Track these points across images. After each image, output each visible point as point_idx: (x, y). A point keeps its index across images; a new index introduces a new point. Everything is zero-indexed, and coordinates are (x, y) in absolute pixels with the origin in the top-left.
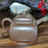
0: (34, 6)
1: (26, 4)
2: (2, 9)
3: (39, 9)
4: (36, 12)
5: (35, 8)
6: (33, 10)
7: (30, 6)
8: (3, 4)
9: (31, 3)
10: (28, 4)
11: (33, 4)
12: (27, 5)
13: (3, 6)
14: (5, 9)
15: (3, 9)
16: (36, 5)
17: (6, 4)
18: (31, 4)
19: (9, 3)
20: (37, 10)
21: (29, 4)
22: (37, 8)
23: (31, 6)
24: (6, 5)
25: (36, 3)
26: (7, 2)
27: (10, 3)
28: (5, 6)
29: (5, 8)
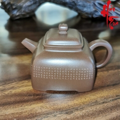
0: (85, 9)
1: (70, 5)
2: (21, 16)
3: (95, 16)
4: (89, 22)
5: (87, 13)
6: (82, 18)
7: (77, 10)
8: (24, 5)
9: (80, 3)
10: (73, 6)
11: (82, 6)
12: (71, 8)
13: (23, 10)
14: (28, 16)
15: (24, 15)
16: (90, 8)
17: (29, 6)
18: (79, 5)
19: (35, 3)
20: (90, 16)
21: (76, 4)
22: (90, 14)
23: (80, 10)
24: (30, 8)
25: (89, 4)
26: (32, 2)
27: (38, 4)
28: (27, 11)
29: (28, 13)
